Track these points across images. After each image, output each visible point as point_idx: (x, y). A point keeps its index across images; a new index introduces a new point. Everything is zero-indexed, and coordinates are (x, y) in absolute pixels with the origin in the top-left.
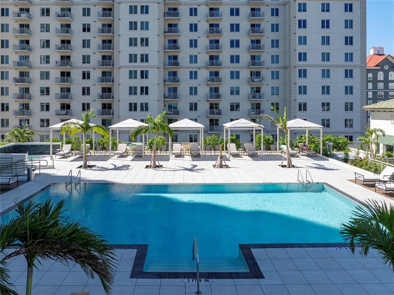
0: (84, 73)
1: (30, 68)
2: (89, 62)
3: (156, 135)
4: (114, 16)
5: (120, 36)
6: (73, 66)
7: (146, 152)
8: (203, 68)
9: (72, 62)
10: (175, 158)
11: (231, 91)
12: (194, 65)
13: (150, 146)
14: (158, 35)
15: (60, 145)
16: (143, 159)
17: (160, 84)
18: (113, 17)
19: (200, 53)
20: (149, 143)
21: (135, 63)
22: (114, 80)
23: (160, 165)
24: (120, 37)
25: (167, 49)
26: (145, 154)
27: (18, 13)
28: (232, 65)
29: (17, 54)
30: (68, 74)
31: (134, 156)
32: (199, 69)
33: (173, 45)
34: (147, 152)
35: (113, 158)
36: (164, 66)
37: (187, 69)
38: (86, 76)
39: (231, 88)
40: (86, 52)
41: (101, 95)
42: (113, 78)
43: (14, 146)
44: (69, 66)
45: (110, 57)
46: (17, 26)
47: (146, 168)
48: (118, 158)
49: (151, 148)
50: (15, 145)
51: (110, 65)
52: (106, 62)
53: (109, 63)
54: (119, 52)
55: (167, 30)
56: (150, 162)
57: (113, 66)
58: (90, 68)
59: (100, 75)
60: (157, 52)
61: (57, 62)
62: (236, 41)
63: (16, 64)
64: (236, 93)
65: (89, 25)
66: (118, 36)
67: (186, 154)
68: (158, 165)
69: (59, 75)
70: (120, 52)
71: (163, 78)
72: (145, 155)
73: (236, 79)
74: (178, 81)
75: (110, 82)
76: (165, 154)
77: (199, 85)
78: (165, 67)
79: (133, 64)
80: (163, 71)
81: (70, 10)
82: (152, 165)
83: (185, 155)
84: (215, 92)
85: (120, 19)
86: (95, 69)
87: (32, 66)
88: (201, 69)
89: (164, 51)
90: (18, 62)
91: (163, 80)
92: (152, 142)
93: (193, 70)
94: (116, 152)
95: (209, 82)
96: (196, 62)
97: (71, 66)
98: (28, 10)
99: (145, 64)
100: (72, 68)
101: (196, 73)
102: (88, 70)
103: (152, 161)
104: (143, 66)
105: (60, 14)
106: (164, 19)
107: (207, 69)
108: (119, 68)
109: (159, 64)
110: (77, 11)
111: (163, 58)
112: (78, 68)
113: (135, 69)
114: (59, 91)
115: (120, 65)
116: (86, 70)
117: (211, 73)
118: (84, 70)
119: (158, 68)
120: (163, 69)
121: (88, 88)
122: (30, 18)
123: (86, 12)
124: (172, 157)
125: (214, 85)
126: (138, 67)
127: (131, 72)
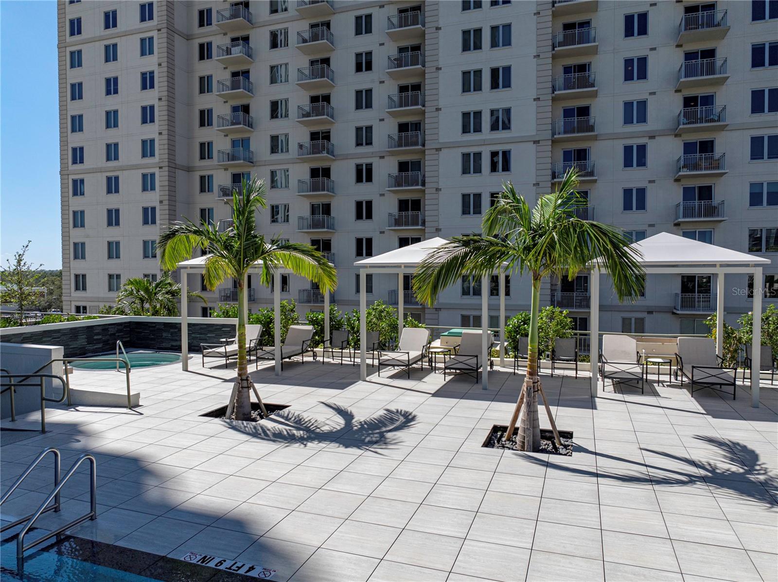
0: (360, 168)
1: (252, 164)
2: (369, 143)
3: (539, 284)
4: (425, 23)
5: (440, 69)
6: (335, 153)
7: (496, 360)
8: (663, 133)
9: (333, 145)
10: (619, 396)
11: (751, 194)
12: (636, 127)
13: (514, 341)
14: (535, 57)
15: (235, 325)
16: (485, 389)
17: (541, 185)
18: (424, 26)
19: (654, 93)
20: (510, 332)
21: (477, 133)
22: (427, 180)
23: (559, 429)
24: (440, 71)
25: (559, 90)
26: (495, 368)
27: (227, 48)
28: (758, 118)
29: (227, 137)
30: (327, 172)
31: (450, 374)
32: (652, 137)
33: (578, 78)
34: (502, 361)
35: (374, 377)
36: (553, 136)
37: (616, 142)
38: (364, 174)
39: (752, 185)
40: (364, 118)
41: (397, 218)
42: (424, 176)
43: (125, 323)
44: (326, 152)
45: (418, 125)
46: (226, 76)
47: (488, 443)
48: (392, 377)
49: (516, 348)
50: (130, 322)
51: (416, 144)
52: (406, 137)
53: (414, 139)
54: (438, 109)
55: (560, 38)
56: (513, 407)
57: (424, 145)
58: (373, 155)
59: (395, 171)
60: (535, 100)
61: (301, 146)
62: (770, 47)
63: (226, 157)
64: (767, 202)
65: (369, 54)
66: (434, 69)
67: (662, 378)
68: (550, 428)
69: (306, 176)
70: (440, 109)
71: (549, 166)
72: (492, 373)
73: (769, 158)
74: (591, 174)
75: (417, 185)
76: (572, 373)
77: (650, 182)
78: (555, 136)
79: (472, 137)
80: (550, 148)
81: (328, 25)
82: (518, 424)
83: (658, 382)
84: (700, 199)
85: (440, 28)
86: (382, 157)
87: (255, 160)
88: (656, 137)
89: (553, 95)
90: (228, 154)
91: (550, 172)
92: (519, 327)
93: (635, 142)
94: (388, 355)
95: (685, 170)
96: (642, 119)
97: (331, 152)
98: (246, 39)
99: (501, 134)
100: (333, 158)
101: (642, 149)
102: (368, 161)
103: (522, 402)
104: (497, 140)
105: (306, 36)
106: (553, 12)
107: (676, 136)
108: (439, 150)
109: (539, 132)
110: (342, 25)
111: (550, 115)
112: (346, 157)
113: (476, 149)
114: (306, 212)
115: (441, 141)
116: (364, 161)
117: (689, 148)
118: (359, 161)
119: (535, 142)
120: (550, 143)
121: (369, 204)
122: (250, 56)
123: (363, 25)
124: (604, 389)
125: (698, 178)
126: (484, 143)
127: (466, 157)
